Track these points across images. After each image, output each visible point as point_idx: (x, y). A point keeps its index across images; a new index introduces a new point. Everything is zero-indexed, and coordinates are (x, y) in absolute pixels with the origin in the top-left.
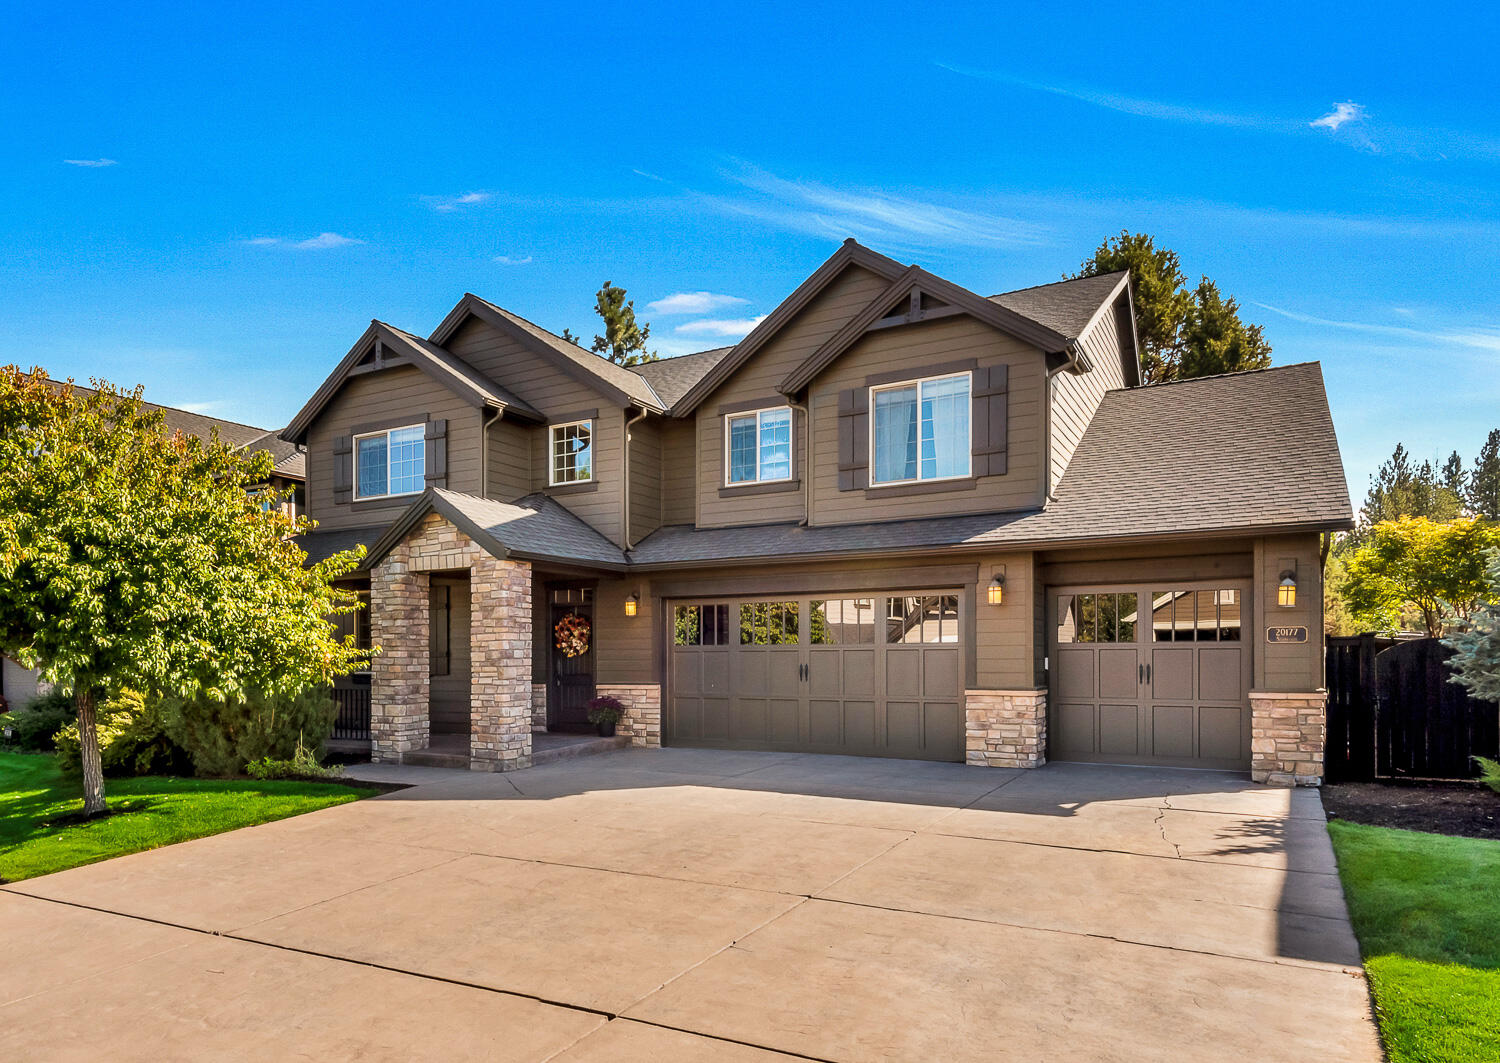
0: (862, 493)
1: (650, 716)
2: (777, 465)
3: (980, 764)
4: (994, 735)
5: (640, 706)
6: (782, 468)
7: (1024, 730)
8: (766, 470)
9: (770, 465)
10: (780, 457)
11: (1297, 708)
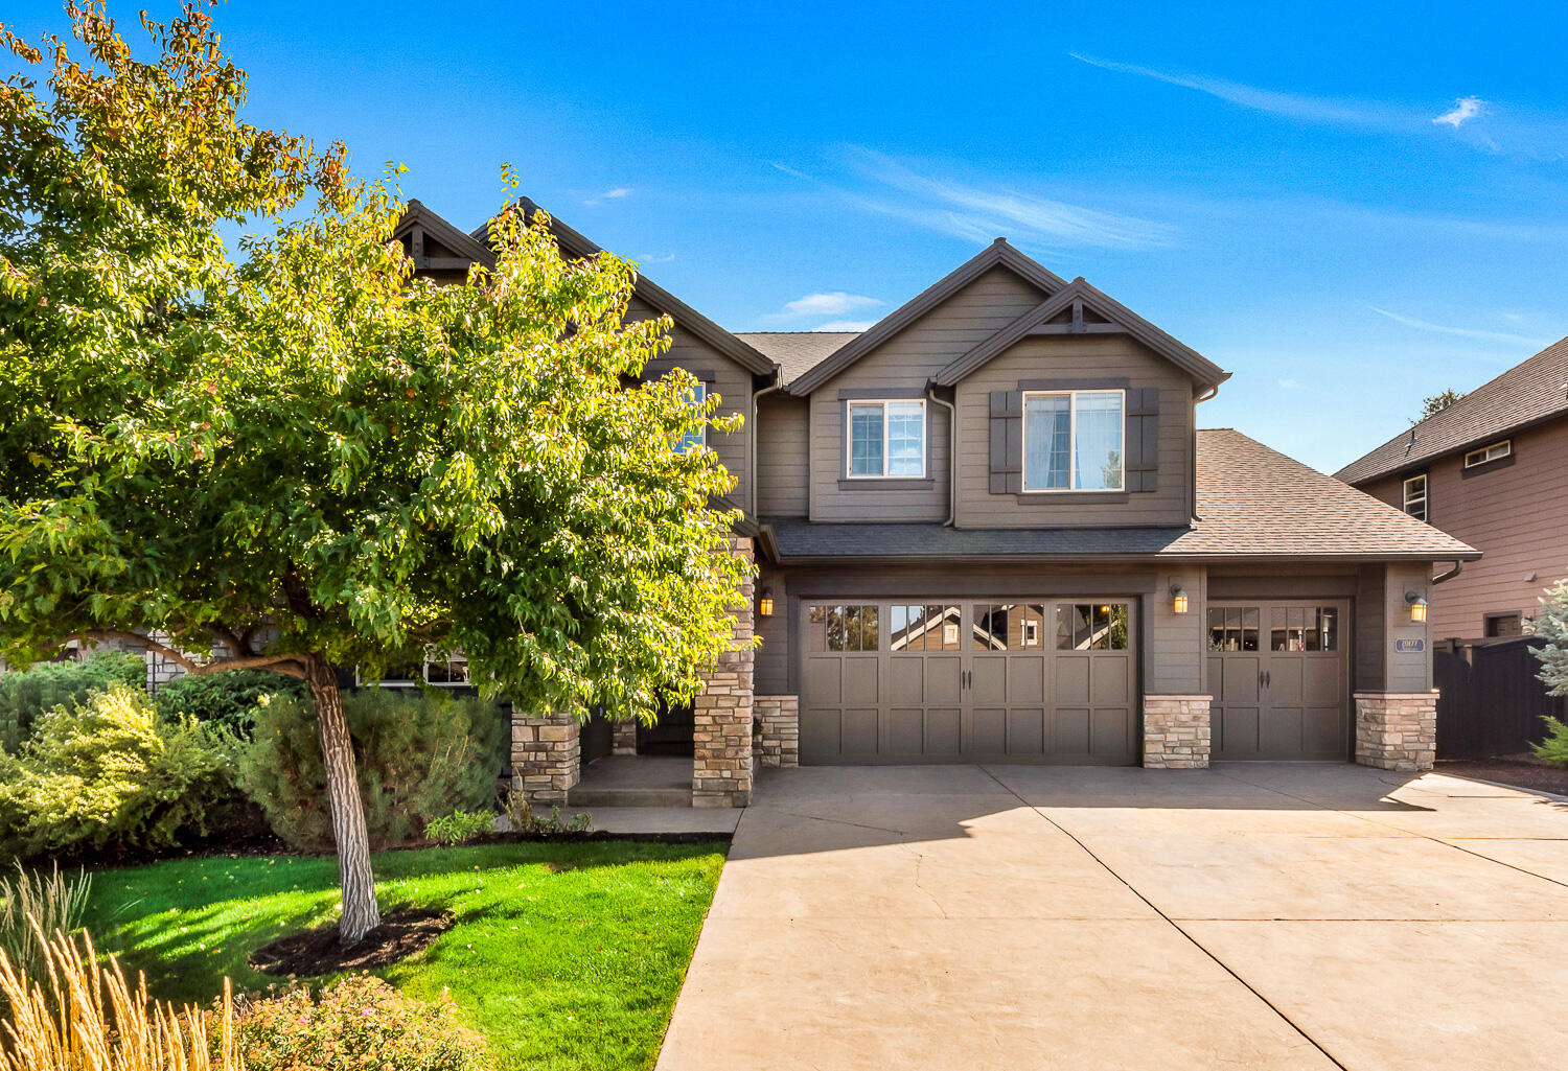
0: (1012, 497)
1: (787, 731)
2: (910, 460)
3: (1158, 766)
4: (1172, 738)
5: (772, 720)
6: (915, 465)
7: (1199, 733)
8: (895, 464)
9: (901, 460)
10: (911, 452)
11: (1417, 706)
